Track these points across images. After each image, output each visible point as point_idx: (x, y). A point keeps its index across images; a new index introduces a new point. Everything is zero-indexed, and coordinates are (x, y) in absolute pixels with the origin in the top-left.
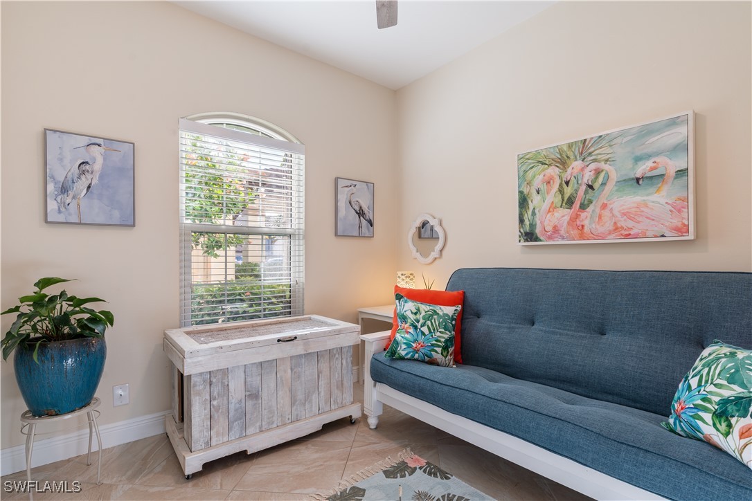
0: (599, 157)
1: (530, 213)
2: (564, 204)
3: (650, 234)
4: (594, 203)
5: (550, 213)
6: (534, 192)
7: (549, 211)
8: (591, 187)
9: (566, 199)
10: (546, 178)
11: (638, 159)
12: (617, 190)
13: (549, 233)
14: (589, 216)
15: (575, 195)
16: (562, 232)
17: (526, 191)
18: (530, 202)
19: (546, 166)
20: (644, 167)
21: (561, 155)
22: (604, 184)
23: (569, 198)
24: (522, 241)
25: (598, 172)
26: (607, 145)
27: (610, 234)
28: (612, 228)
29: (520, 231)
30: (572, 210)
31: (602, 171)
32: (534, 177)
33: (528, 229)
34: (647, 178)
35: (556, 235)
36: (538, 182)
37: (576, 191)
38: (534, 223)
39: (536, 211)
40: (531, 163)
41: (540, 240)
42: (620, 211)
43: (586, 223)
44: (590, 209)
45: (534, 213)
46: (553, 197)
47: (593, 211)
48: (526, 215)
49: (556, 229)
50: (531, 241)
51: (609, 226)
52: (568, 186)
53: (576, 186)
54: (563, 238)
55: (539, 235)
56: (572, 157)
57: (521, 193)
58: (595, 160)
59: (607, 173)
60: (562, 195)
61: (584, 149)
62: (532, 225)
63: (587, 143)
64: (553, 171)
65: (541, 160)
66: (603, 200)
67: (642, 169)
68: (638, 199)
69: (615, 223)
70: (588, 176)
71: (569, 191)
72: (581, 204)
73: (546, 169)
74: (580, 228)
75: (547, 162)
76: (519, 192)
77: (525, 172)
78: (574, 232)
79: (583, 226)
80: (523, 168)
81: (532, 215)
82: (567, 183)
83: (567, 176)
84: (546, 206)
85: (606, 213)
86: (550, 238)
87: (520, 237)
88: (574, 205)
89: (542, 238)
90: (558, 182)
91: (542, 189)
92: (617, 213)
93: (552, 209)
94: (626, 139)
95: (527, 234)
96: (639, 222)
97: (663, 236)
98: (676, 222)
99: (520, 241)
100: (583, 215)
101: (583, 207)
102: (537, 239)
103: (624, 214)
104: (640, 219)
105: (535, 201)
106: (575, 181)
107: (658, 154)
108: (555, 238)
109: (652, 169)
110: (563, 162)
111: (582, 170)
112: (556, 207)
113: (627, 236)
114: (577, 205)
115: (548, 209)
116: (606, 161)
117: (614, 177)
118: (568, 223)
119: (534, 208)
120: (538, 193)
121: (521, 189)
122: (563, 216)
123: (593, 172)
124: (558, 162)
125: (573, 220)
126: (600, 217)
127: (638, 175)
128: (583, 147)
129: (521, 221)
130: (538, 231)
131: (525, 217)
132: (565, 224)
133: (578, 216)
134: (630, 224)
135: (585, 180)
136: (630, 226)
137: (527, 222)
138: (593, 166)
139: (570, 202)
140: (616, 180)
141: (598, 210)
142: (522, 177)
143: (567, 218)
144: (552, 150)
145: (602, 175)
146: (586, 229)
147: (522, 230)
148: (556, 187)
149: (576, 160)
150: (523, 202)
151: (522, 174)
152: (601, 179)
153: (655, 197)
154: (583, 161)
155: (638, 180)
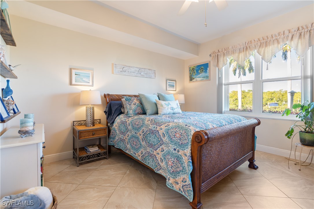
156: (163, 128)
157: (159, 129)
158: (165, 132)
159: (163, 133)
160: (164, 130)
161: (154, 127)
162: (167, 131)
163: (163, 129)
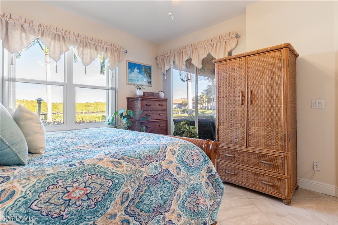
156: (172, 159)
157: (167, 166)
158: (179, 163)
159: (177, 168)
160: (176, 161)
161: (156, 168)
162: (181, 159)
163: (174, 161)
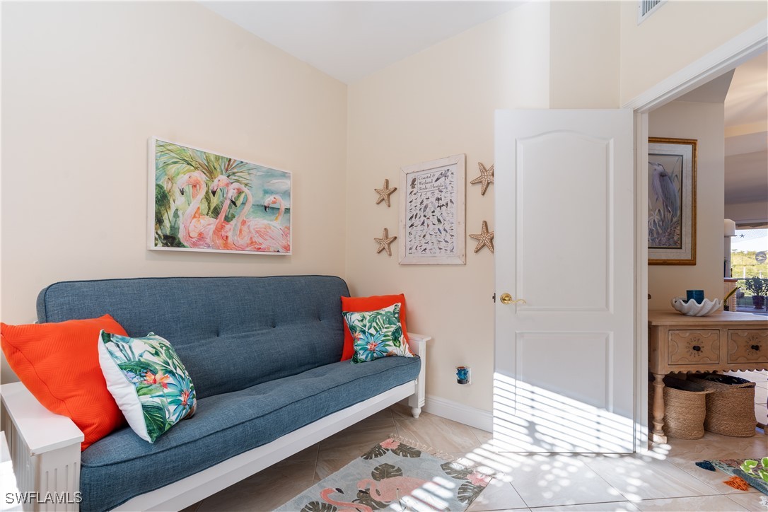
0: (241, 179)
1: (171, 213)
2: (210, 213)
3: (272, 249)
4: (236, 217)
5: (195, 220)
6: (178, 193)
7: (195, 217)
8: (234, 203)
9: (212, 208)
10: (192, 180)
11: (266, 192)
12: (253, 212)
13: (194, 240)
14: (232, 228)
15: (221, 207)
16: (208, 241)
17: (166, 187)
18: (171, 201)
19: (192, 168)
20: (269, 199)
21: (208, 163)
22: (244, 204)
23: (215, 209)
24: (160, 244)
25: (240, 192)
26: (247, 171)
27: (247, 246)
28: (249, 242)
29: (157, 233)
30: (218, 220)
31: (243, 192)
32: (178, 174)
33: (168, 232)
34: (271, 208)
35: (201, 243)
36: (182, 181)
37: (222, 203)
38: (176, 226)
39: (180, 213)
40: (173, 157)
41: (184, 246)
42: (254, 229)
43: (230, 234)
44: (233, 222)
45: (176, 215)
46: (198, 202)
47: (236, 225)
48: (166, 214)
49: (201, 236)
50: (172, 246)
51: (246, 240)
52: (214, 196)
53: (221, 198)
54: (209, 247)
55: (182, 241)
56: (218, 170)
57: (159, 187)
58: (237, 181)
59: (246, 195)
60: (209, 203)
61: (230, 167)
62: (174, 228)
63: (231, 163)
64: (199, 176)
65: (186, 159)
66: (243, 217)
67: (268, 200)
68: (266, 222)
69: (251, 238)
70: (232, 193)
71: (215, 201)
72: (226, 216)
73: (192, 171)
74: (225, 238)
75: (193, 164)
76: (157, 185)
77: (166, 164)
78: (219, 242)
79: (227, 237)
80: (164, 159)
81: (174, 216)
82: (214, 193)
83: (214, 185)
84: (191, 210)
85: (245, 229)
86: (195, 245)
87: (156, 239)
88: (220, 216)
89: (185, 244)
90: (204, 190)
91: (187, 190)
92: (253, 231)
93: (197, 214)
94: (259, 173)
95: (166, 237)
96: (266, 240)
97: (278, 251)
98: (284, 243)
99: (156, 245)
100: (228, 227)
101: (227, 219)
102: (179, 245)
103: (257, 232)
104: (267, 237)
105: (177, 202)
106: (221, 194)
107: (277, 193)
108: (201, 245)
109: (274, 202)
110: (210, 172)
111: (227, 185)
112: (201, 214)
113: (259, 249)
114: (222, 216)
115: (193, 214)
116: (246, 185)
117: (251, 200)
118: (214, 232)
119: (177, 210)
120: (183, 194)
121: (160, 183)
122: (208, 224)
123: (235, 191)
124: (206, 170)
125: (219, 229)
126: (241, 231)
127: (266, 204)
128: (229, 165)
129: (159, 221)
130: (181, 235)
131: (165, 217)
132: (211, 233)
133: (223, 227)
134: (261, 240)
135: (230, 195)
136: (261, 242)
137: (167, 224)
138: (236, 185)
139: (216, 212)
140: (252, 203)
141: (239, 225)
142: (162, 168)
143: (213, 227)
144: (199, 154)
145: (243, 195)
146: (230, 240)
147: (159, 232)
148: (202, 194)
149: (222, 174)
150: (162, 199)
151: (161, 165)
152: (241, 199)
153: (274, 223)
154: (228, 177)
155: (266, 207)
